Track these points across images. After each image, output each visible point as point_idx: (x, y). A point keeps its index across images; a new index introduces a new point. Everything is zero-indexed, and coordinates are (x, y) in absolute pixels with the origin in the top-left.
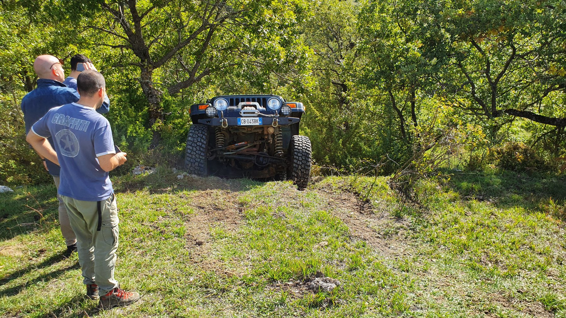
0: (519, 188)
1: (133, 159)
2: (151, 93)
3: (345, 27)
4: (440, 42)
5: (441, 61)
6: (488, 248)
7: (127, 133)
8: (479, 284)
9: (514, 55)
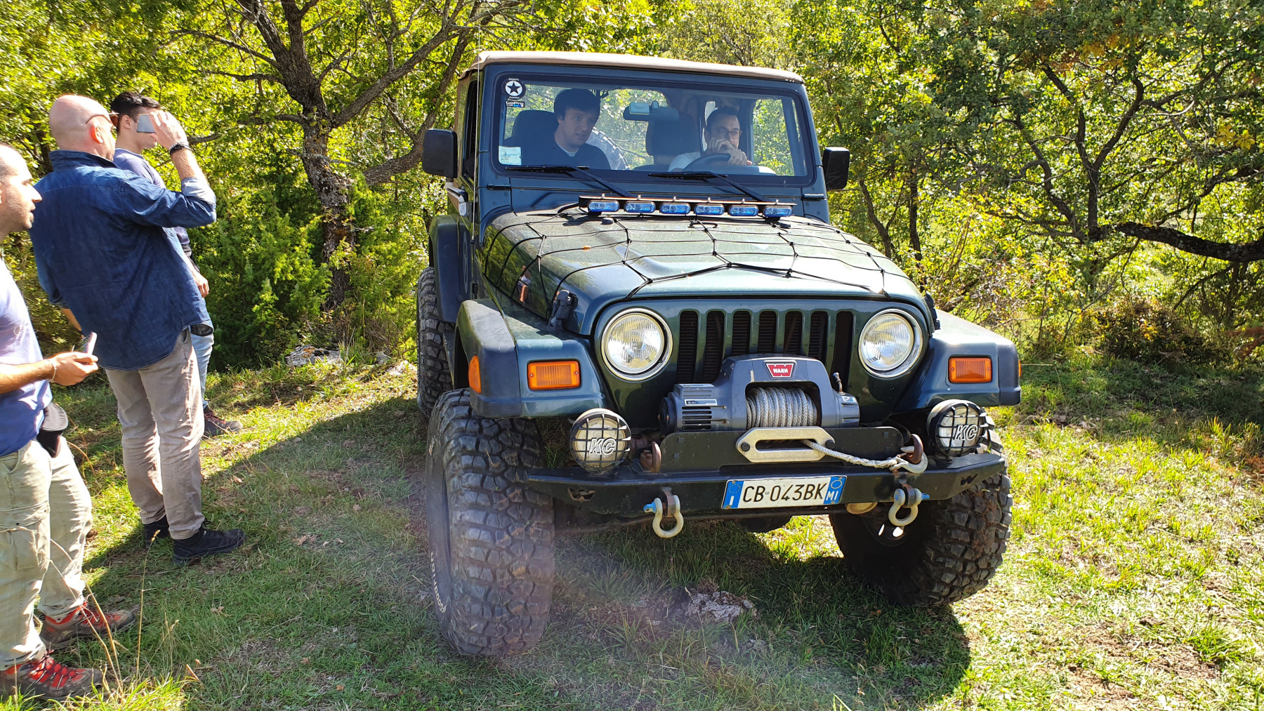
0: (1146, 399)
1: (287, 332)
2: (325, 184)
3: (762, 37)
4: (974, 71)
5: (976, 115)
6: (1076, 530)
7: (274, 273)
8: (1058, 607)
9: (1139, 102)
